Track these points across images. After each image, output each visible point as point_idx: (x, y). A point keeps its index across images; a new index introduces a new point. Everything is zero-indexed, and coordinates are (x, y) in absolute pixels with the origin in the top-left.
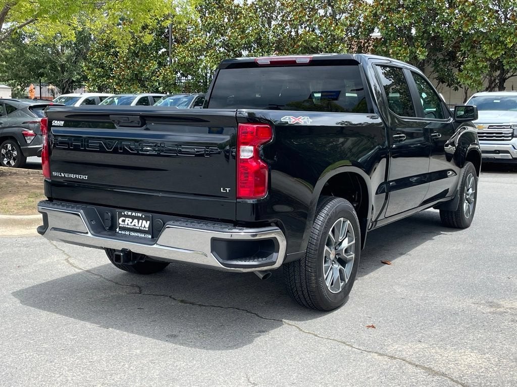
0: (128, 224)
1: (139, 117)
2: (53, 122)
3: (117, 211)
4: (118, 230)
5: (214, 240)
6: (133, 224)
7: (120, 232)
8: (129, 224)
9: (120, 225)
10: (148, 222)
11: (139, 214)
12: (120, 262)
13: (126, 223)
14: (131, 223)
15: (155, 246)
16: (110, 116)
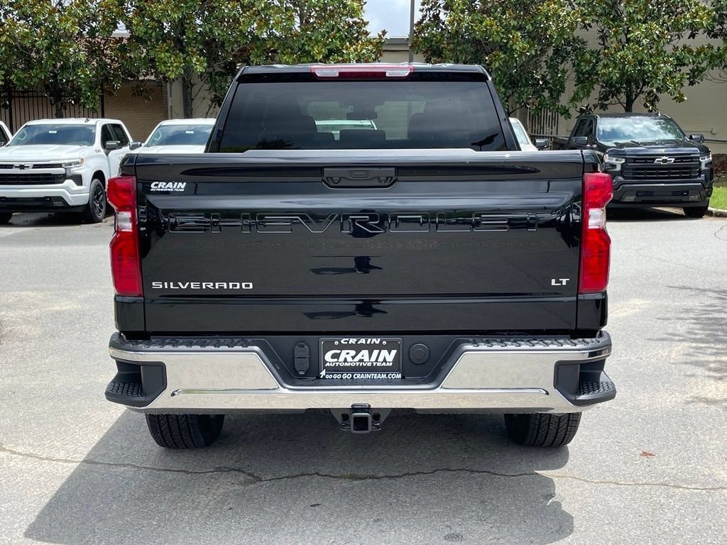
0: (345, 361)
1: (393, 169)
2: (152, 186)
3: (323, 340)
4: (323, 373)
5: (560, 366)
6: (357, 359)
7: (327, 377)
8: (349, 359)
9: (328, 364)
10: (394, 352)
11: (374, 340)
12: (367, 429)
13: (341, 359)
14: (353, 357)
15: (438, 390)
16: (325, 169)
